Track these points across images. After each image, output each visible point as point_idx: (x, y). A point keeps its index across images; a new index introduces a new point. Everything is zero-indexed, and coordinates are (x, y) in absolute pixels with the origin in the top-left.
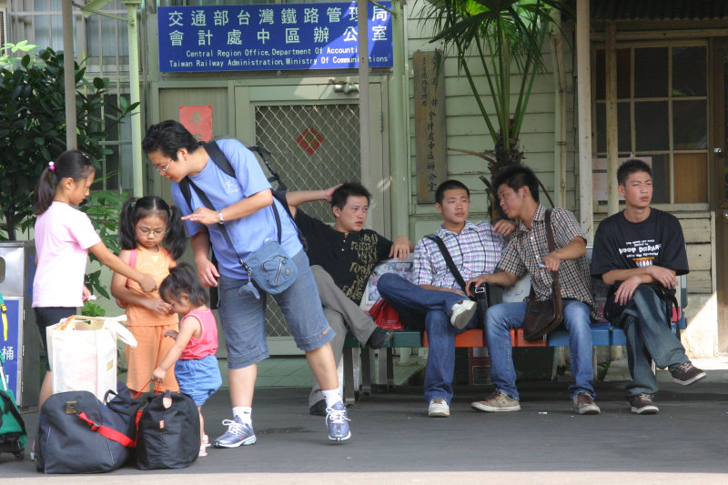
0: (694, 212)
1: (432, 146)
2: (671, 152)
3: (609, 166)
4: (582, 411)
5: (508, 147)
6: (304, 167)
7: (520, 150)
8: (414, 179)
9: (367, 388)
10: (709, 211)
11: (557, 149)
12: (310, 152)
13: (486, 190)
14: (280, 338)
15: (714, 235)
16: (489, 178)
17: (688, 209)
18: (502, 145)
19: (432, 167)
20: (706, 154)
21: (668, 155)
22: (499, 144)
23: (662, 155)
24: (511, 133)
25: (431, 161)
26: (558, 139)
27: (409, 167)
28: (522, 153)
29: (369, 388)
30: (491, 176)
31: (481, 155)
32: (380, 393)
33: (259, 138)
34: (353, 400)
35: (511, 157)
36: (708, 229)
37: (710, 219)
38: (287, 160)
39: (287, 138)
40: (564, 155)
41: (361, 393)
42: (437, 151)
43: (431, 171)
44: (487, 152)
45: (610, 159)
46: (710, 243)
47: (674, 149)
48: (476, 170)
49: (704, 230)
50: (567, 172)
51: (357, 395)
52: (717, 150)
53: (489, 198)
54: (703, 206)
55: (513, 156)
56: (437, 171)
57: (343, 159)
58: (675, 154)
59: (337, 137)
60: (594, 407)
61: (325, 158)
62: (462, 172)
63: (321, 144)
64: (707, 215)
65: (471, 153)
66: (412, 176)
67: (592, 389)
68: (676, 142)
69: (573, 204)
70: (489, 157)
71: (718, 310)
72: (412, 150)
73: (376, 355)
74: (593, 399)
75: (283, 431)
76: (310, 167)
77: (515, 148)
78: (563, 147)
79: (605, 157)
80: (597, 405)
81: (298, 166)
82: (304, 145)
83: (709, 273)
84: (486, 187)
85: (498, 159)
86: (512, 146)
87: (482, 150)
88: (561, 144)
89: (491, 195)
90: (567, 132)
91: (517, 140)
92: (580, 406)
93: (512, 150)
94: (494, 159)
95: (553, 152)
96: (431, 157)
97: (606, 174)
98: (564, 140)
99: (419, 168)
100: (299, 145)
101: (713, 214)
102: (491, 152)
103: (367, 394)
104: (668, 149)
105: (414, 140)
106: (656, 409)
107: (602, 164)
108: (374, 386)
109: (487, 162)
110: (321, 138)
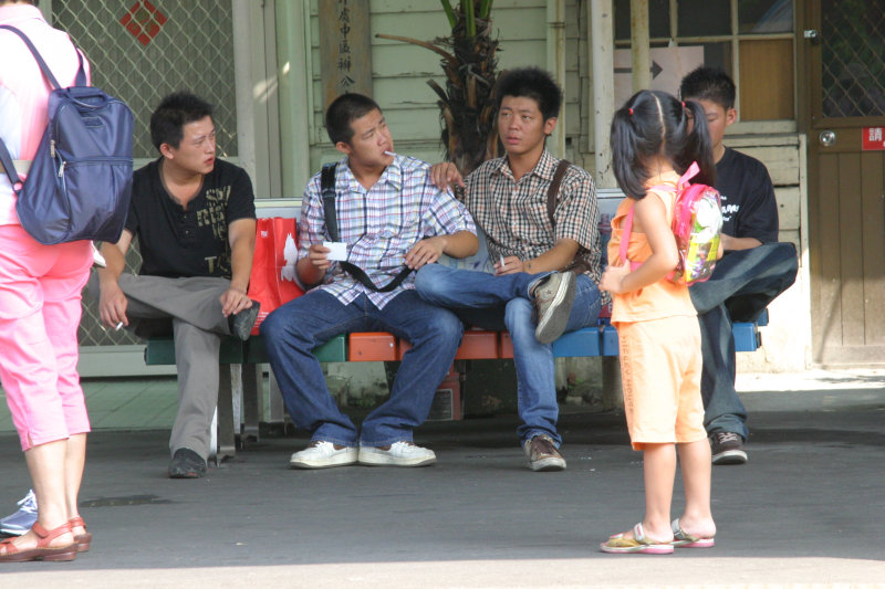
0: (773, 135)
1: (346, 30)
2: (735, 38)
3: (635, 62)
4: (536, 465)
5: (473, 33)
6: (135, 67)
7: (493, 37)
8: (318, 84)
9: (253, 429)
10: (797, 132)
11: (551, 35)
12: (144, 40)
13: (439, 103)
14: (98, 348)
15: (804, 173)
16: (442, 83)
17: (764, 131)
18: (464, 28)
19: (347, 65)
20: (791, 40)
21: (730, 43)
22: (460, 28)
23: (721, 43)
24: (478, 10)
25: (345, 56)
26: (551, 18)
27: (309, 65)
28: (496, 42)
29: (256, 428)
30: (445, 79)
31: (429, 46)
32: (272, 437)
33: (57, 18)
34: (233, 448)
35: (478, 48)
36: (796, 164)
37: (798, 146)
38: (106, 55)
39: (105, 17)
40: (562, 43)
41: (244, 437)
42: (354, 40)
43: (345, 73)
44: (439, 40)
45: (637, 50)
46: (797, 185)
47: (739, 34)
48: (419, 70)
49: (788, 165)
50: (567, 71)
51: (237, 440)
52: (808, 34)
53: (443, 115)
54: (787, 126)
55: (482, 47)
56: (354, 72)
57: (200, 52)
58: (741, 42)
59: (189, 16)
60: (556, 460)
61: (170, 50)
62: (396, 73)
63: (162, 28)
64: (793, 140)
65: (413, 43)
66: (314, 80)
67: (554, 430)
68: (742, 21)
69: (578, 124)
70: (442, 48)
71: (812, 293)
72: (314, 37)
73: (266, 375)
74: (557, 445)
75: (123, 501)
76: (145, 66)
77: (485, 33)
78: (561, 30)
79: (628, 46)
80: (562, 456)
81: (124, 63)
82: (134, 30)
83: (796, 234)
84: (437, 98)
85: (456, 51)
86: (480, 29)
87: (432, 38)
88: (556, 25)
89: (448, 112)
90: (567, 6)
91: (487, 20)
92: (533, 458)
93: (480, 38)
94: (451, 52)
95: (545, 40)
96: (345, 49)
97: (628, 75)
98: (562, 19)
99: (324, 68)
100: (124, 29)
101: (803, 138)
102: (446, 40)
103: (252, 438)
104: (730, 33)
105: (316, 20)
106: (744, 455)
107: (626, 58)
108: (263, 425)
109: (440, 57)
110: (161, 18)
